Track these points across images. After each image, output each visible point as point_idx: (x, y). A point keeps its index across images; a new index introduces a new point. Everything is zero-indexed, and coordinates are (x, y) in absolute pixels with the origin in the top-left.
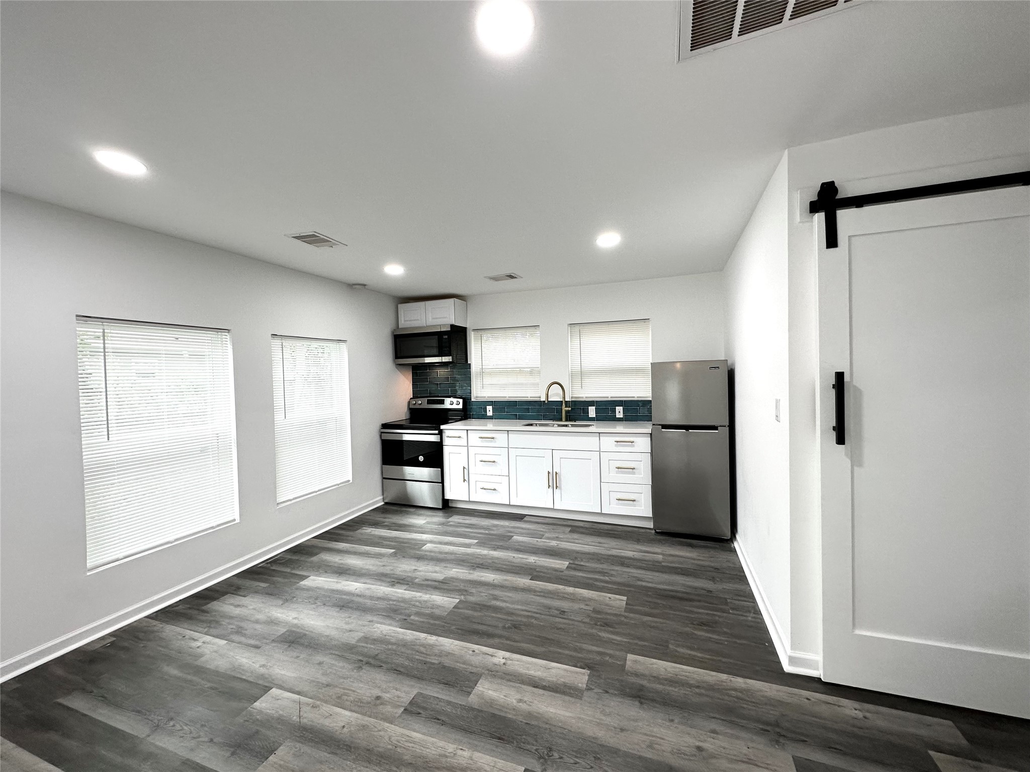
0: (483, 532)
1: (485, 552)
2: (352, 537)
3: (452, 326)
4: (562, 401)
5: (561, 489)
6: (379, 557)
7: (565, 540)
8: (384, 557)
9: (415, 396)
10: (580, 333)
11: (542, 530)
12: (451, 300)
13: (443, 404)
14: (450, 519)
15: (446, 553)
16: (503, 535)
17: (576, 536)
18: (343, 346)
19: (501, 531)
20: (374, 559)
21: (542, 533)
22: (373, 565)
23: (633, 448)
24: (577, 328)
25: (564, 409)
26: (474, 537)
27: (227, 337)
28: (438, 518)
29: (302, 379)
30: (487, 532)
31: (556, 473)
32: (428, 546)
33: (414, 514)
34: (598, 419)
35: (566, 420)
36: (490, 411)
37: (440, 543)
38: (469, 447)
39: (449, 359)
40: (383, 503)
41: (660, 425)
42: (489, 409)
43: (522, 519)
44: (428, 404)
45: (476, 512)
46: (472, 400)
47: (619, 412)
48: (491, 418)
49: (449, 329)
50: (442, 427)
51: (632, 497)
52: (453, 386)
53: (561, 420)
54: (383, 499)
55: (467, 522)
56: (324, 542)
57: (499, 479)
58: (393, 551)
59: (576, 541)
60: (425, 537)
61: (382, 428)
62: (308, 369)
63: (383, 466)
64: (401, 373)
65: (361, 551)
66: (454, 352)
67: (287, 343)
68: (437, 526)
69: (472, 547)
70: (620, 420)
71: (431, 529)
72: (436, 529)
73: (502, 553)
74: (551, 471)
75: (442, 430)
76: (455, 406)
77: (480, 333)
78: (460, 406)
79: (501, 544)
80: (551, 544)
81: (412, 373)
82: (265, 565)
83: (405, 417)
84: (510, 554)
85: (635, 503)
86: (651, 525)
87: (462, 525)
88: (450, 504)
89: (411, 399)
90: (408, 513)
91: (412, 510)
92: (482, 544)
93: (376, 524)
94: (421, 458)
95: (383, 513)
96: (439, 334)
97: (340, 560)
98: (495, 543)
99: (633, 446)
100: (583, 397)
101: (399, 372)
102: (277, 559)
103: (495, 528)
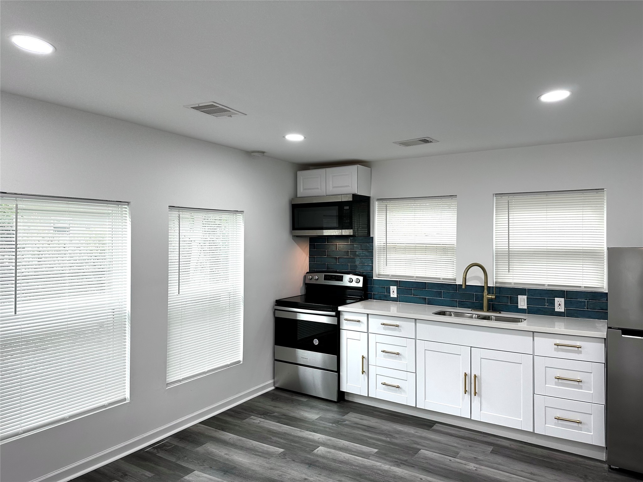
0: (384, 438)
1: (385, 466)
2: (240, 427)
3: (354, 196)
4: (483, 287)
5: (480, 396)
6: (266, 456)
7: (487, 463)
8: (272, 456)
9: (312, 271)
10: (508, 205)
11: (455, 445)
12: (354, 168)
13: (342, 281)
14: (346, 417)
15: (341, 462)
16: (407, 447)
17: (499, 459)
18: (240, 217)
19: (404, 441)
20: (262, 458)
21: (456, 450)
22: (260, 466)
23: (580, 355)
24: (505, 199)
25: (487, 296)
26: (374, 444)
27: (126, 210)
28: (332, 413)
29: (199, 247)
30: (388, 439)
31: (475, 376)
32: (321, 450)
33: (307, 405)
34: (530, 311)
35: (488, 310)
36: (394, 291)
37: (335, 447)
38: (369, 334)
39: (350, 233)
40: (273, 388)
41: (619, 329)
42: (394, 289)
43: (431, 427)
44: (325, 279)
45: (376, 411)
46: (374, 278)
47: (560, 305)
48: (394, 300)
49: (351, 199)
50: (340, 308)
51: (578, 418)
52: (353, 260)
53: (481, 309)
54: (274, 383)
55: (365, 422)
56: (211, 430)
57: (403, 375)
58: (282, 450)
59: (501, 467)
60: (317, 436)
61: (276, 305)
62: (205, 237)
63: (275, 346)
64: (297, 244)
65: (248, 446)
66: (355, 225)
67: (185, 215)
68: (331, 424)
69: (370, 458)
70: (560, 314)
71: (325, 427)
72: (330, 429)
73: (406, 472)
74: (468, 372)
75: (340, 311)
76: (354, 284)
77: (385, 203)
78: (360, 285)
79: (405, 458)
80: (468, 467)
81: (309, 244)
82: (152, 450)
83: (301, 293)
84: (417, 475)
85: (580, 425)
86: (603, 456)
87: (359, 426)
88: (346, 397)
89: (307, 273)
90: (300, 403)
91: (304, 399)
92: (382, 455)
93: (266, 414)
94: (316, 342)
95: (273, 400)
96: (340, 205)
97: (226, 454)
98: (397, 456)
99: (580, 352)
100: (510, 283)
101: (296, 244)
102: (164, 445)
103: (397, 436)
